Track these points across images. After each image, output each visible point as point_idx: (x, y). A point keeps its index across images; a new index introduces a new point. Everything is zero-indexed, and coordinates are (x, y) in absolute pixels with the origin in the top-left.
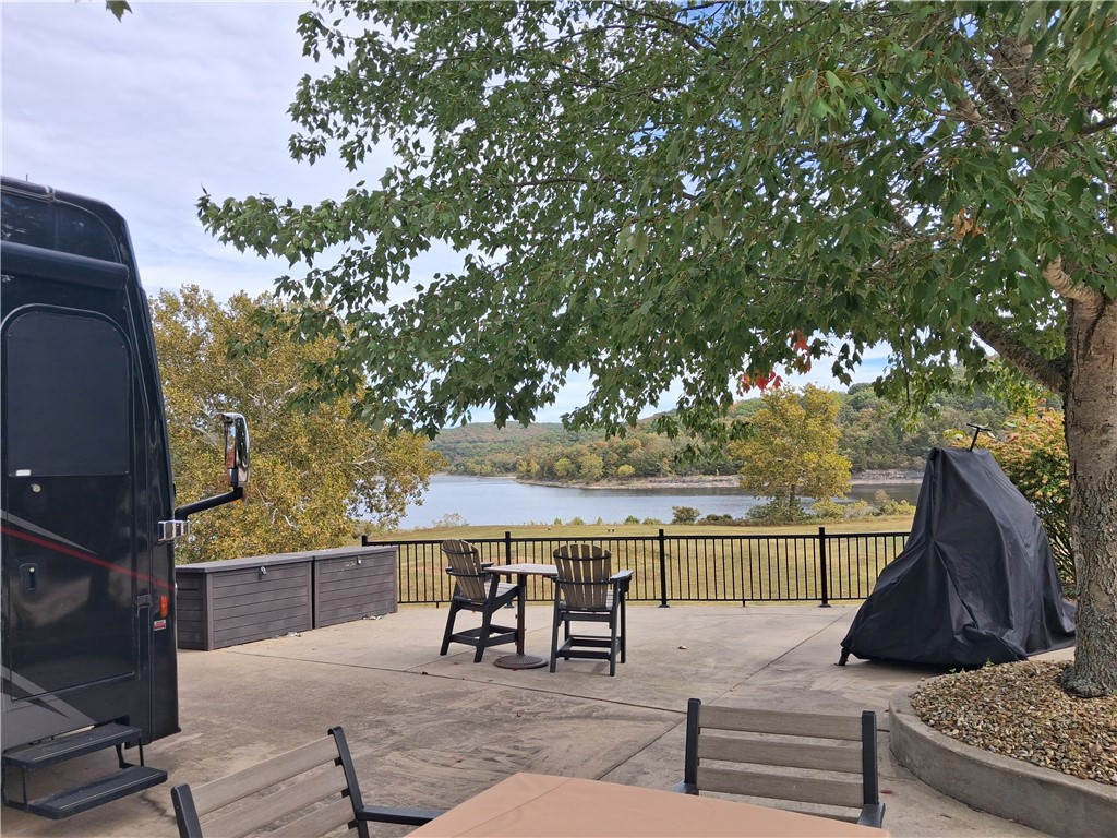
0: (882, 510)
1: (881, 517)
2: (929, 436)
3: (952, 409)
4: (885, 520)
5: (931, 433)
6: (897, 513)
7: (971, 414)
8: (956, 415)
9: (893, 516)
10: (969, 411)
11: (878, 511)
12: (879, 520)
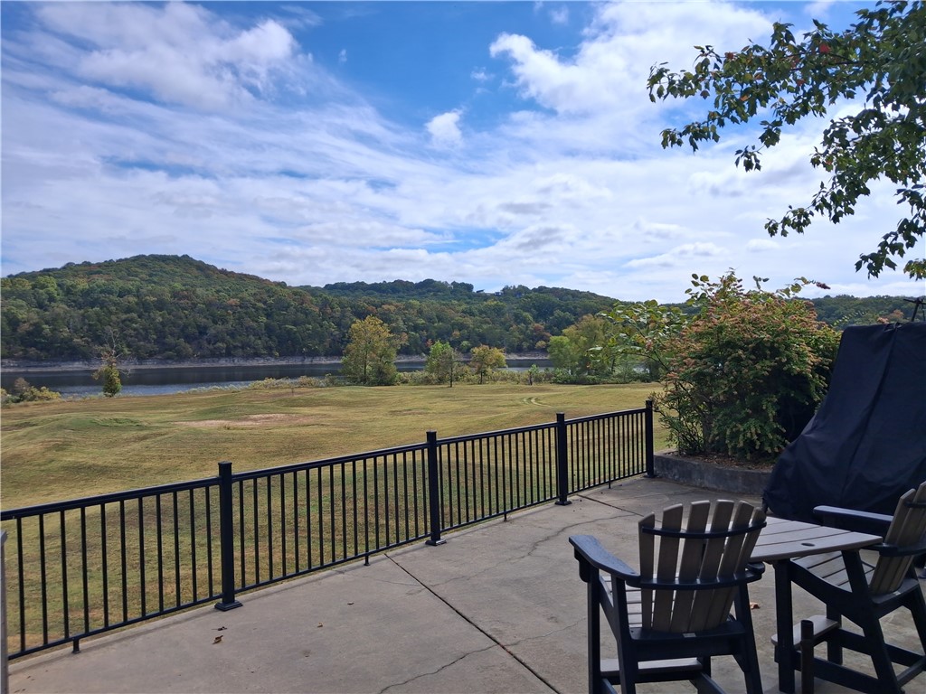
0: (21, 396)
1: (22, 403)
2: (43, 329)
3: (64, 306)
4: (26, 406)
5: (45, 326)
6: (37, 399)
7: (82, 311)
8: (68, 312)
9: (34, 402)
10: (80, 309)
11: (18, 398)
12: (21, 406)
